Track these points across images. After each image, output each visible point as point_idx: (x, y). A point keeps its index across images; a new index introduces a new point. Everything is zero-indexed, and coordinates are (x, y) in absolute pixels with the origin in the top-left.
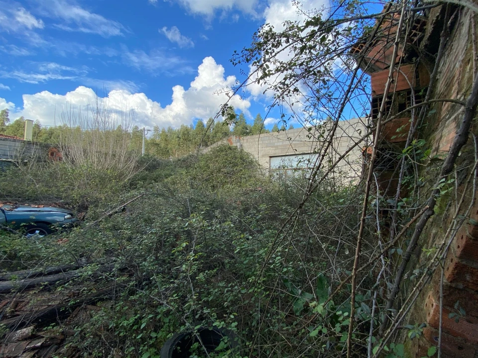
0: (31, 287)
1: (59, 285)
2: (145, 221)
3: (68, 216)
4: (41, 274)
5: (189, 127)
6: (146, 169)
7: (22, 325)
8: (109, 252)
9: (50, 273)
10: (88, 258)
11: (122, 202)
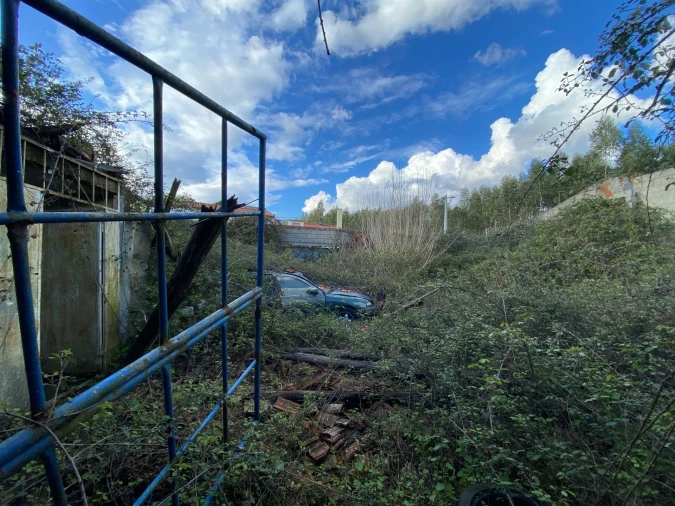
0: (341, 367)
1: (363, 372)
2: (445, 321)
3: (369, 304)
4: (348, 357)
5: (518, 178)
6: (449, 251)
7: (334, 401)
8: (405, 351)
9: (355, 359)
10: (386, 352)
11: (420, 293)
